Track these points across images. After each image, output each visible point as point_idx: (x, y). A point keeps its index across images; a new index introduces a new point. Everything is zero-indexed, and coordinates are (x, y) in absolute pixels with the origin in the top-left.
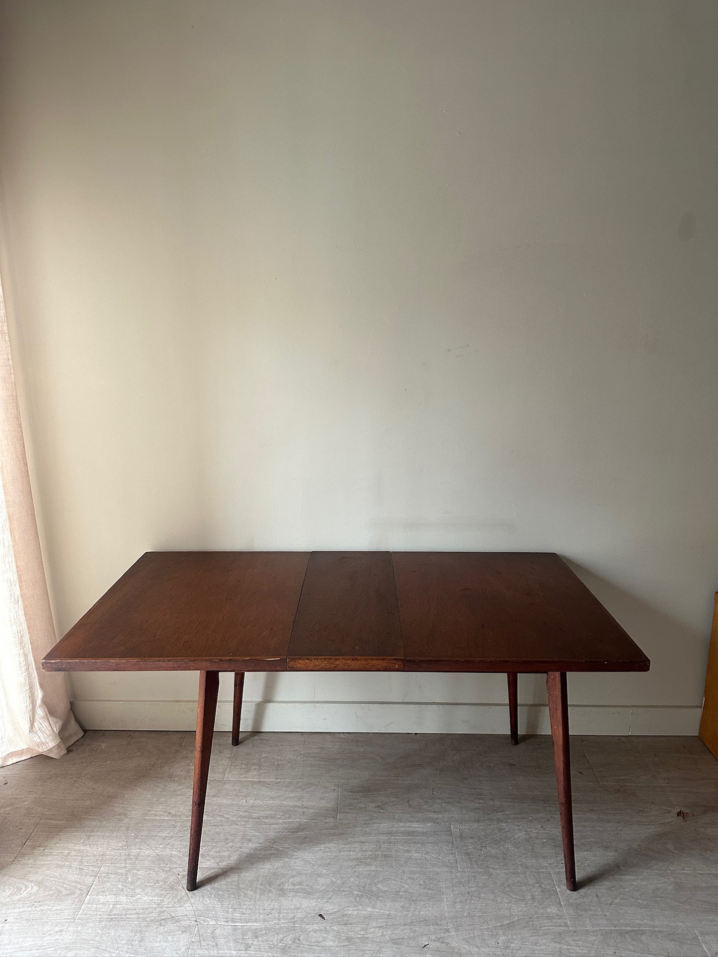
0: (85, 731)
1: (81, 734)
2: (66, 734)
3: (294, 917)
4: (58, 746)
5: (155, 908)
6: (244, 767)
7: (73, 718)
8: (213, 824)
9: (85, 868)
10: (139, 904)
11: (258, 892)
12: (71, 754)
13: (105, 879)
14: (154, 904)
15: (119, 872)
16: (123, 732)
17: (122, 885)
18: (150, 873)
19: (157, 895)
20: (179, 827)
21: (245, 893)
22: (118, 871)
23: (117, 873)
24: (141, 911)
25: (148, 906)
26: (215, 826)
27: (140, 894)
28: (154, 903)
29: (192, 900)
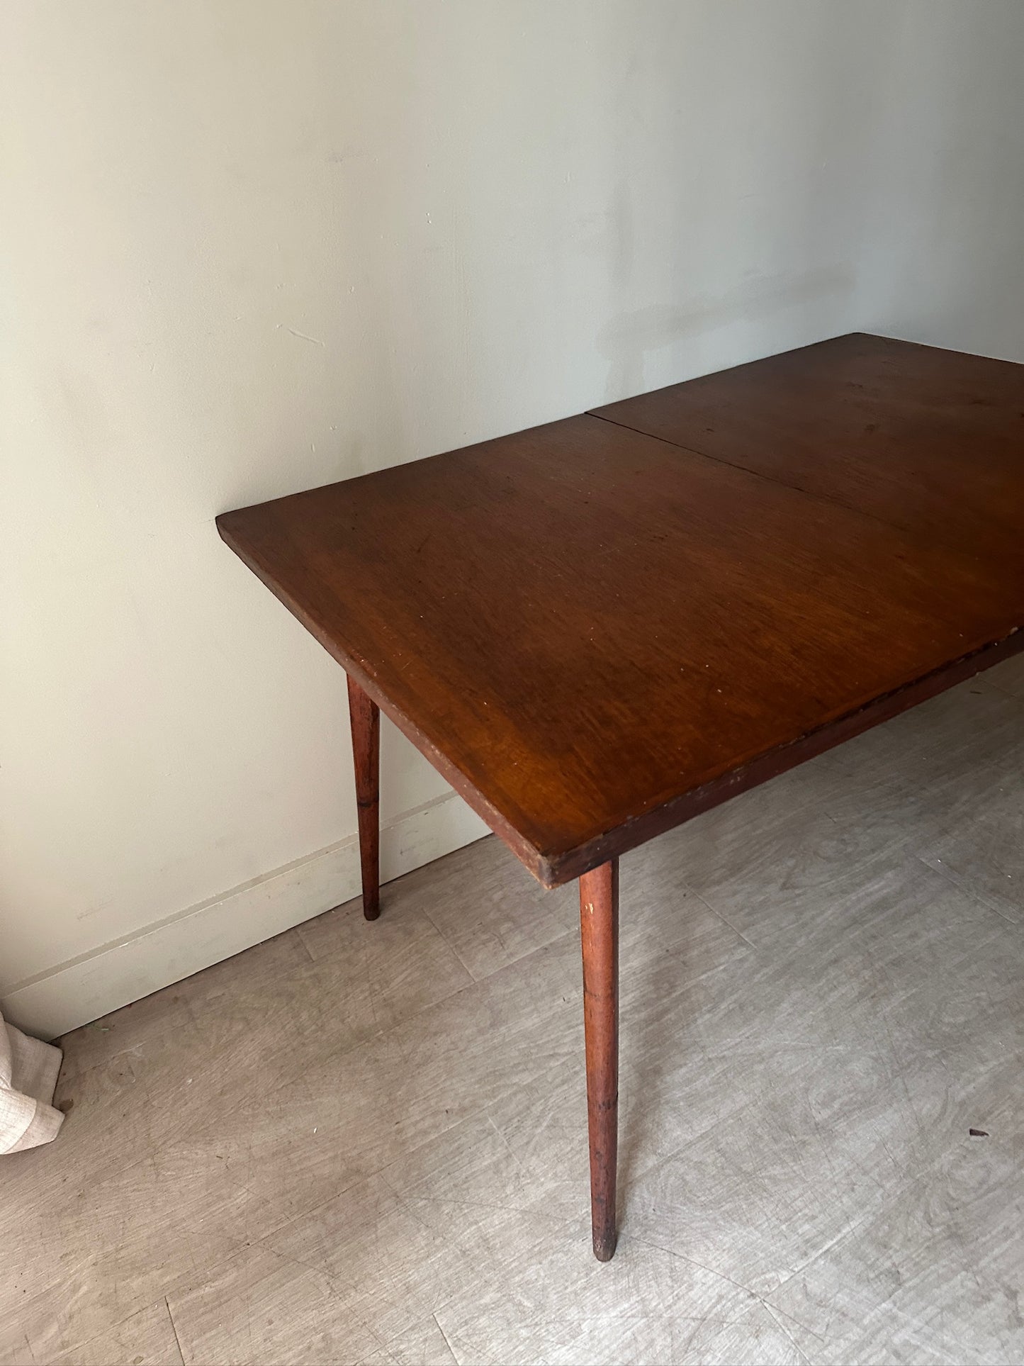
0: (56, 1042)
1: (56, 1054)
2: (28, 1074)
3: (896, 1164)
4: (41, 1114)
5: (649, 1326)
6: (484, 937)
7: (23, 1035)
8: (558, 1081)
9: (402, 1347)
10: (606, 1342)
11: (786, 1157)
12: (75, 1114)
13: (475, 1339)
14: (635, 1320)
15: (486, 1305)
16: (152, 999)
17: (527, 1326)
18: (552, 1262)
19: (626, 1294)
20: (499, 1128)
21: (770, 1178)
22: (482, 1302)
23: (485, 1310)
24: (627, 1352)
25: (629, 1333)
26: (564, 1082)
27: (584, 1320)
28: (633, 1316)
29: (696, 1258)
